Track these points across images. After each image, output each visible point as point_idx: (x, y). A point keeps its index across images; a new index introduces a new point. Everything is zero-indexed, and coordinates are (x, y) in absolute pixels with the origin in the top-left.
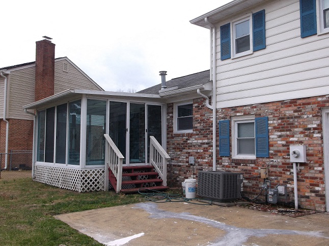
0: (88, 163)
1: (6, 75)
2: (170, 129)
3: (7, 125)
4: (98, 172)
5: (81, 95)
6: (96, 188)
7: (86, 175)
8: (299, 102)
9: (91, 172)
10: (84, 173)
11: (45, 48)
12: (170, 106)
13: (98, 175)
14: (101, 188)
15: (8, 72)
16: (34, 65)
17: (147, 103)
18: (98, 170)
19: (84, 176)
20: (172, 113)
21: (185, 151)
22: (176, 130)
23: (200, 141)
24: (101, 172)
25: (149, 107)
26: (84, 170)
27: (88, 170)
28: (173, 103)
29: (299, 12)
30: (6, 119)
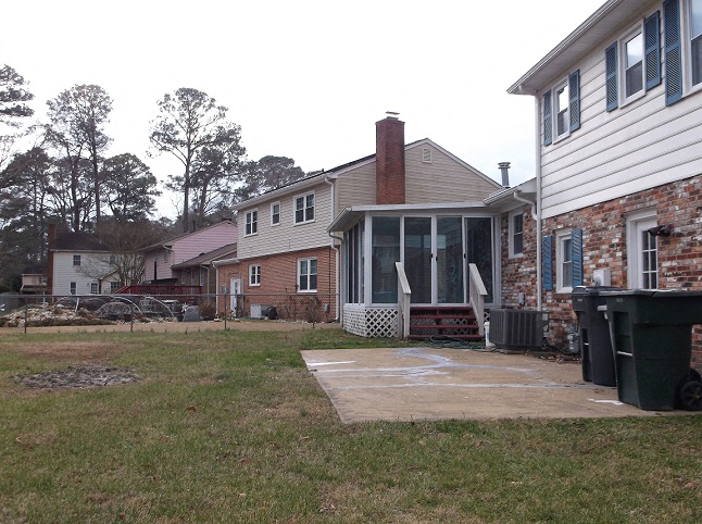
0: (375, 300)
1: (333, 180)
2: (505, 253)
3: (337, 254)
4: (389, 313)
5: (364, 212)
6: (386, 334)
7: (372, 317)
8: (606, 206)
9: (379, 313)
10: (368, 313)
11: (390, 131)
12: (505, 217)
13: (389, 316)
14: (393, 333)
15: (334, 176)
16: (374, 160)
17: (465, 216)
18: (389, 310)
19: (369, 316)
20: (507, 227)
21: (516, 284)
22: (512, 255)
23: (529, 269)
24: (392, 313)
25: (469, 220)
26: (369, 309)
27: (375, 310)
28: (507, 213)
29: (604, 75)
30: (335, 246)
